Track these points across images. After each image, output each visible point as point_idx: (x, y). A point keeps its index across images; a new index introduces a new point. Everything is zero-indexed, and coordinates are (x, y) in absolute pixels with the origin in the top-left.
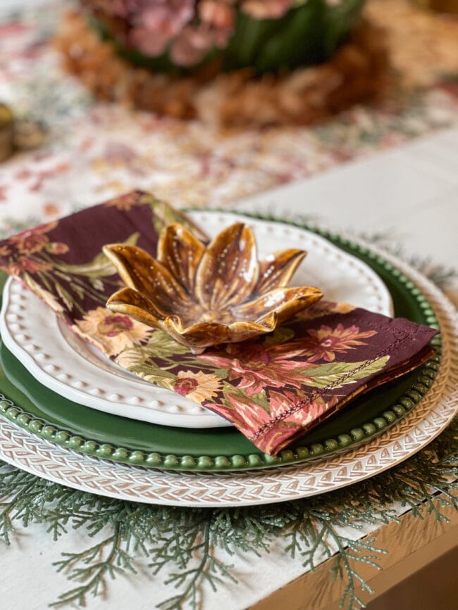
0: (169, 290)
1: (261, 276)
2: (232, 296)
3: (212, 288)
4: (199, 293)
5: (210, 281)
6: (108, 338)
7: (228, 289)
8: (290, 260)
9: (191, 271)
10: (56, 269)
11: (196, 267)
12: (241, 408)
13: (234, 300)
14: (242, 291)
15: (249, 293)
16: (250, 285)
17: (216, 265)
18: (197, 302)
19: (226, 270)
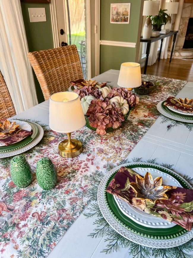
0: (140, 189)
1: (155, 183)
2: (150, 188)
3: (146, 186)
4: (145, 188)
5: (145, 185)
6: (139, 206)
7: (149, 186)
8: (159, 179)
9: (142, 183)
10: (121, 191)
11: (143, 183)
12: (179, 221)
13: (151, 188)
14: (152, 186)
15: (153, 186)
16: (153, 185)
17: (145, 181)
18: (145, 190)
19: (147, 182)
